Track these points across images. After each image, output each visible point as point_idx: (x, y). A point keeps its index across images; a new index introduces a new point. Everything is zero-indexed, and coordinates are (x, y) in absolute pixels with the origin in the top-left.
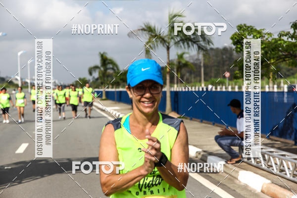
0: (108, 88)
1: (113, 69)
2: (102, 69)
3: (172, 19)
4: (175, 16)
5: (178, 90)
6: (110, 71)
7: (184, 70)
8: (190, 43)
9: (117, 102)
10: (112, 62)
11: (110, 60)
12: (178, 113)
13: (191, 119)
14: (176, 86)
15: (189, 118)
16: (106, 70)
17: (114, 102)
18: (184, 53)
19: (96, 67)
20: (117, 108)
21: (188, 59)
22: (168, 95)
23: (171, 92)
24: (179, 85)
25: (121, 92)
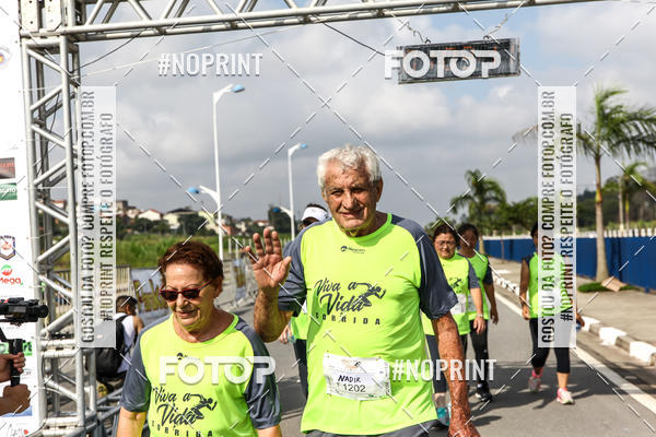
0: (491, 234)
1: (496, 199)
2: (477, 200)
3: (601, 101)
4: (607, 96)
5: (625, 235)
6: (492, 204)
7: (637, 197)
8: (641, 145)
9: (506, 262)
10: (495, 187)
11: (491, 183)
12: (621, 280)
13: (647, 291)
14: (622, 226)
15: (642, 289)
16: (484, 201)
17: (499, 261)
18: (636, 164)
19: (467, 197)
20: (505, 272)
21: (645, 176)
22: (600, 245)
23: (606, 240)
24: (627, 225)
25: (512, 241)
